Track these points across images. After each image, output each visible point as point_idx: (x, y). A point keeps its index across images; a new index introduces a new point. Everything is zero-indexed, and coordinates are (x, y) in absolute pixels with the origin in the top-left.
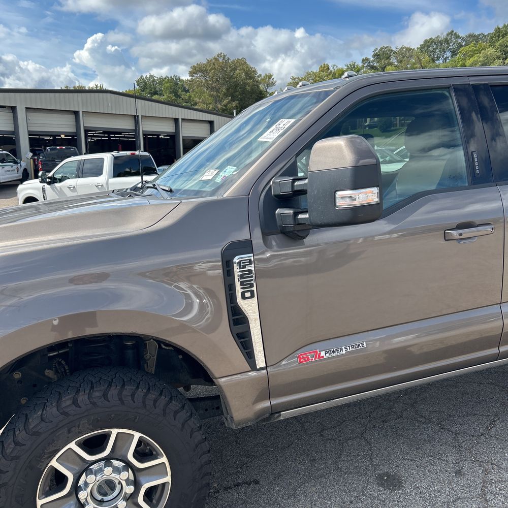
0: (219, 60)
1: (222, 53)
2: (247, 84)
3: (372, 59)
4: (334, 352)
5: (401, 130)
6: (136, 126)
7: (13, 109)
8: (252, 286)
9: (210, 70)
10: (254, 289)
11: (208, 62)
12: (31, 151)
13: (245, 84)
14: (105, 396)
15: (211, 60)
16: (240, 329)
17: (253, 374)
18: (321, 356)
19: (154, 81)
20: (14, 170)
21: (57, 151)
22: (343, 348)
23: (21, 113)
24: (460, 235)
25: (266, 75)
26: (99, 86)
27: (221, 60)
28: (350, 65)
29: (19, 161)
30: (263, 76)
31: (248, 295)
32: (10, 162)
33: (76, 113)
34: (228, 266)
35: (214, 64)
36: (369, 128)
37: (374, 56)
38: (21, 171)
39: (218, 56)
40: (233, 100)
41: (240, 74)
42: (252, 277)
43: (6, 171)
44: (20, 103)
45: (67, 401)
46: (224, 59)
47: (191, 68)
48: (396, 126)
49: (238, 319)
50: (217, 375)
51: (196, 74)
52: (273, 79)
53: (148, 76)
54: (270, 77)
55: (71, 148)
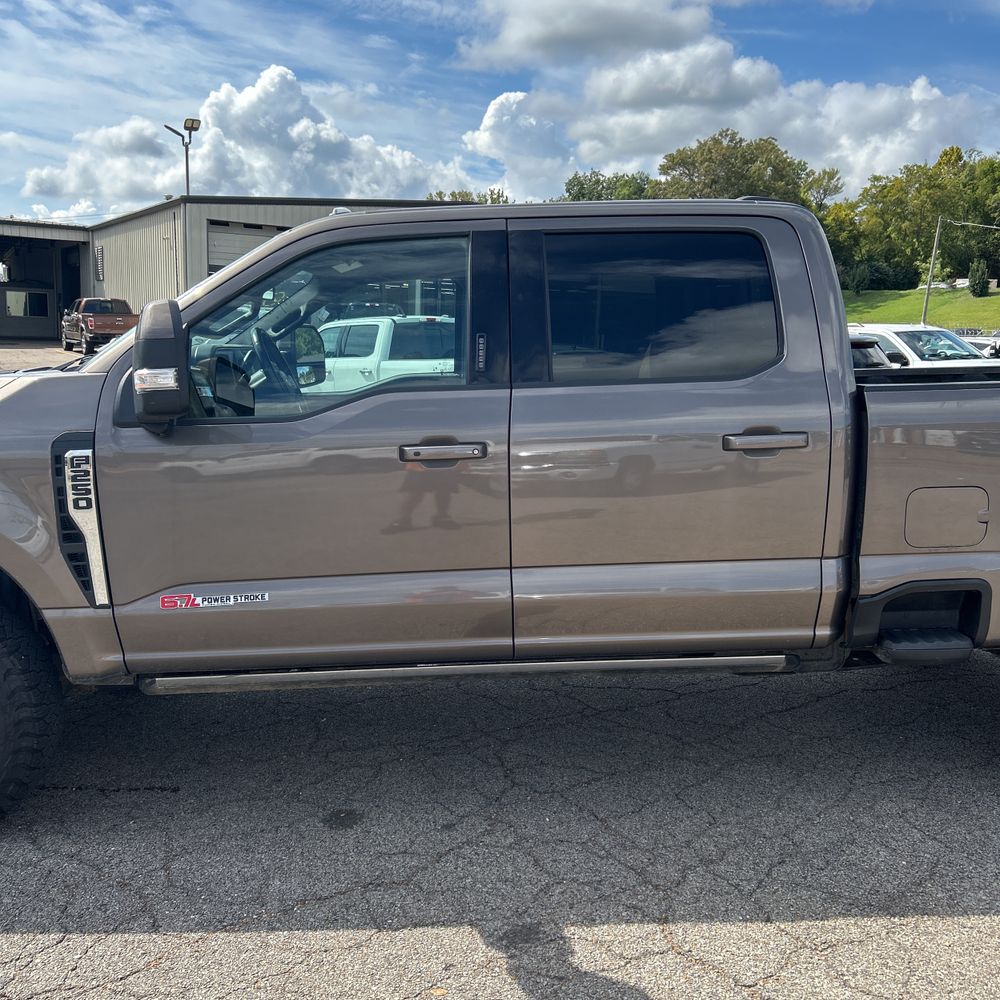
0: (721, 143)
1: (728, 130)
2: (774, 189)
4: (216, 600)
8: (88, 492)
9: (702, 163)
10: (92, 496)
11: (699, 148)
15: (706, 143)
16: (73, 547)
17: (90, 611)
18: (196, 603)
19: (598, 182)
22: (232, 597)
24: (417, 454)
25: (825, 172)
26: (496, 192)
27: (725, 143)
30: (817, 174)
31: (83, 503)
34: (57, 463)
35: (710, 151)
39: (721, 135)
41: (762, 171)
42: (89, 480)
46: (731, 141)
47: (666, 157)
49: (70, 535)
51: (673, 169)
52: (839, 179)
53: (588, 174)
54: (832, 175)
55: (388, 306)
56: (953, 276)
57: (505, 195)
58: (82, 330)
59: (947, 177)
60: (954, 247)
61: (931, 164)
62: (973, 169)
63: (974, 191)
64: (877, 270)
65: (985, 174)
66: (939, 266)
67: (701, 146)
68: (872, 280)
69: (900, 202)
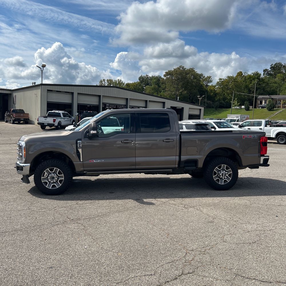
2: (194, 82)
3: (270, 70)
4: (97, 161)
5: (279, 110)
6: (126, 103)
7: (72, 93)
9: (175, 74)
12: (78, 112)
13: (193, 82)
14: (54, 161)
16: (78, 154)
17: (80, 162)
18: (94, 161)
19: (148, 78)
20: (69, 120)
21: (88, 113)
23: (75, 95)
25: (208, 76)
26: (119, 80)
28: (254, 73)
29: (71, 116)
30: (206, 77)
31: (80, 148)
32: (67, 117)
33: (99, 96)
35: (177, 71)
36: (262, 108)
37: (270, 68)
38: (72, 121)
39: (180, 67)
40: (185, 90)
41: (190, 77)
42: (81, 145)
43: (65, 121)
44: (76, 91)
45: (48, 161)
46: (182, 69)
48: (280, 108)
49: (78, 152)
50: (73, 161)
52: (211, 79)
53: (145, 75)
54: (209, 77)
55: (94, 112)
56: (240, 105)
57: (122, 80)
58: (12, 117)
59: (239, 79)
60: (241, 97)
61: (235, 76)
62: (246, 77)
63: (246, 83)
64: (221, 103)
65: (249, 79)
66: (237, 102)
67: (175, 70)
68: (220, 106)
69: (227, 85)
